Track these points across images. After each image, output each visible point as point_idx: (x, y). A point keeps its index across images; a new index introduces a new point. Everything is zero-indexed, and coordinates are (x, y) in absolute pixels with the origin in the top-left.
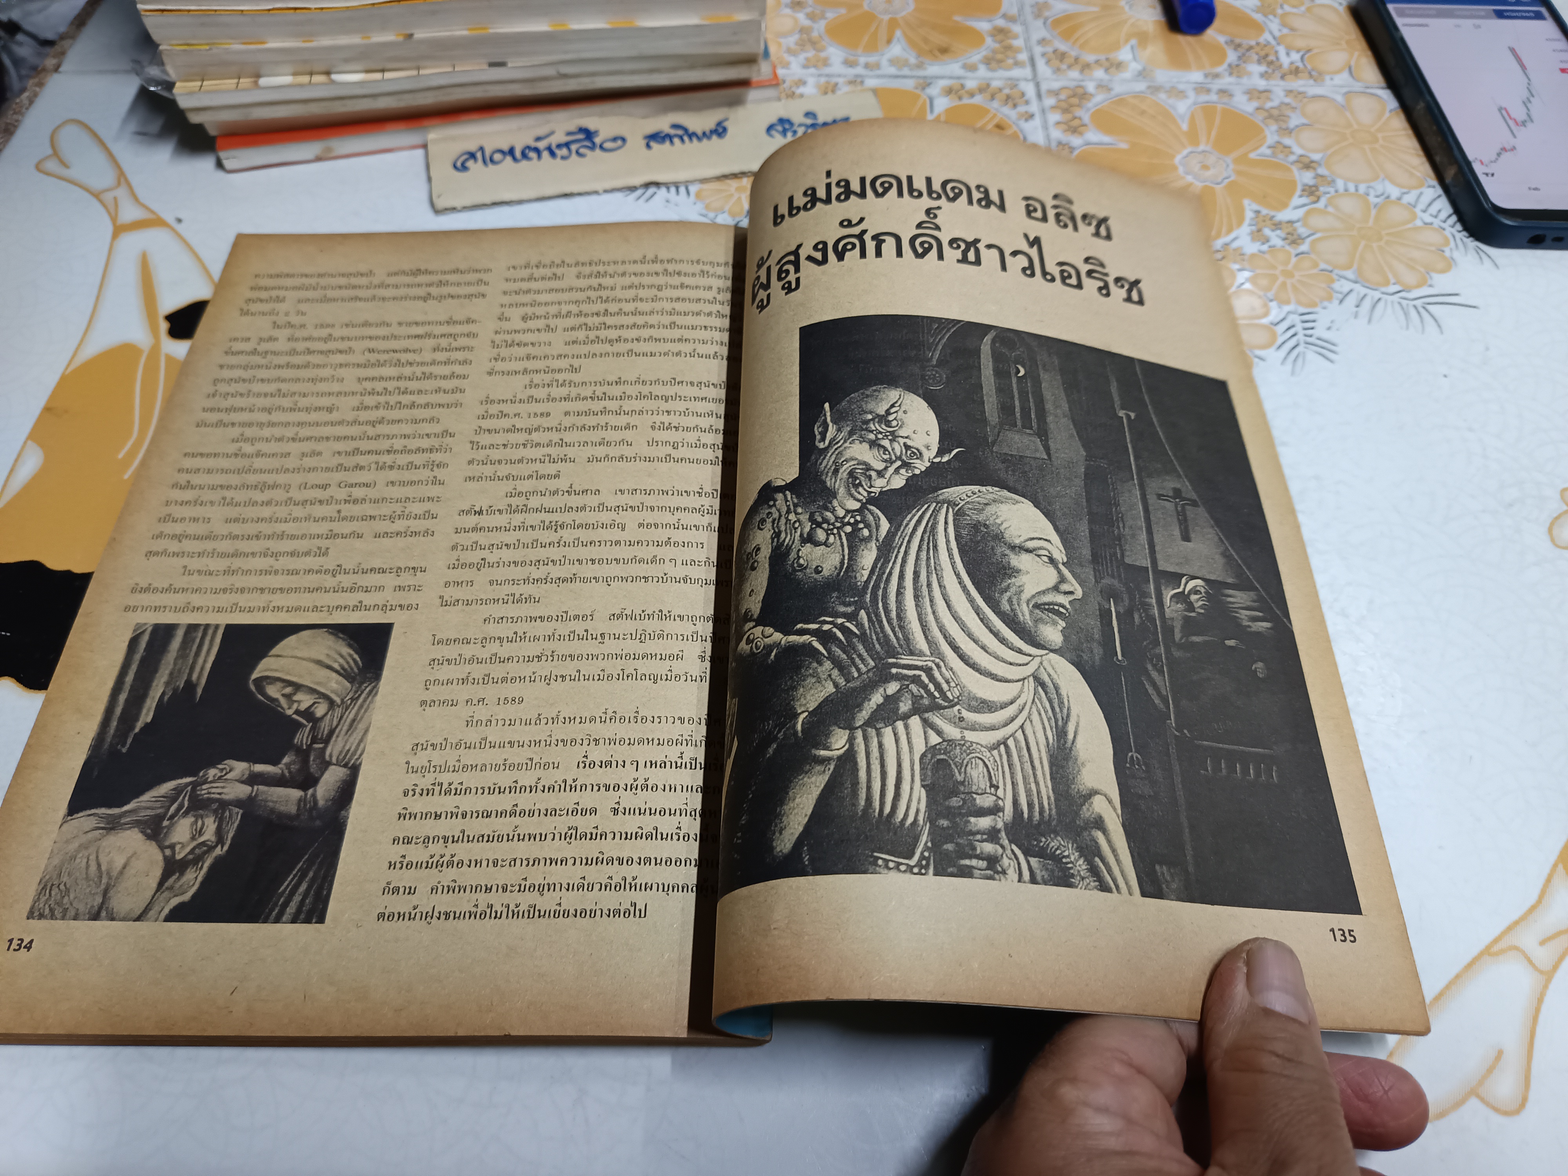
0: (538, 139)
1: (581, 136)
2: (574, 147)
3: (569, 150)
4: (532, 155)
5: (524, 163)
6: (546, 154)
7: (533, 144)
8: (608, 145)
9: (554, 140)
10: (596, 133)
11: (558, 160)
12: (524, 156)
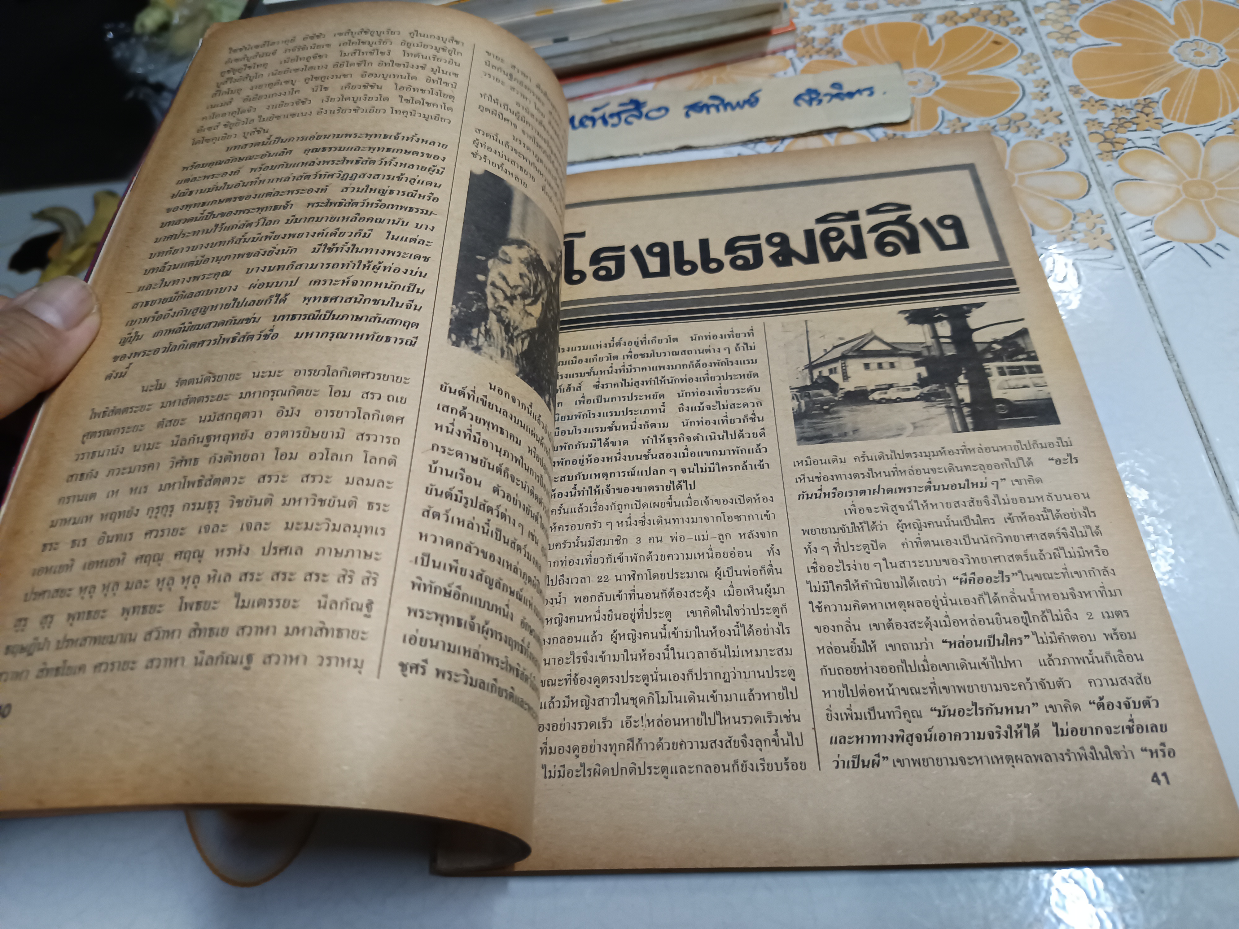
0: (595, 109)
1: (631, 107)
2: (623, 116)
3: (620, 119)
4: (589, 123)
5: (581, 130)
6: (599, 123)
7: (590, 113)
8: (653, 114)
9: (608, 110)
10: (644, 104)
11: (609, 127)
12: (582, 124)
